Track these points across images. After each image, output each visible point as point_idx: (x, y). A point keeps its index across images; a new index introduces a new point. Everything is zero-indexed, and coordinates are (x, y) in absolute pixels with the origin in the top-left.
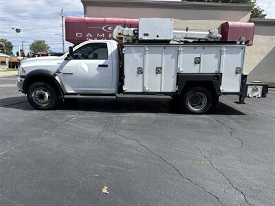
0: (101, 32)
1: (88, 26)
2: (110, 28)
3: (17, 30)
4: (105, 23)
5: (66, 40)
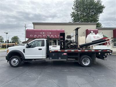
1: (35, 32)
3: (6, 33)
4: (42, 31)
5: (27, 38)
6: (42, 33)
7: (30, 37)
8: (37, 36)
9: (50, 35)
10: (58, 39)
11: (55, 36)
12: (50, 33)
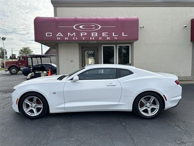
0: (72, 31)
1: (58, 25)
2: (81, 27)
5: (36, 40)
6: (78, 27)
8: (64, 37)
9: (100, 32)
10: (118, 45)
11: (113, 35)
12: (100, 27)
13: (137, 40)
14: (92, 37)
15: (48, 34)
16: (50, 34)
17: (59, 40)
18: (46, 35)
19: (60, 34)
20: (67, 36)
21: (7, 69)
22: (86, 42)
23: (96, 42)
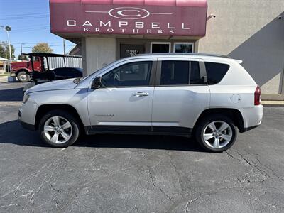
0: (106, 18)
1: (85, 9)
2: (119, 13)
3: (7, 28)
4: (112, 5)
5: (52, 32)
6: (114, 13)
7: (65, 29)
8: (94, 27)
9: (148, 22)
10: (175, 43)
11: (168, 27)
12: (149, 14)
13: (204, 35)
14: (136, 29)
15: (70, 23)
16: (73, 23)
17: (86, 32)
18: (68, 24)
19: (87, 23)
20: (98, 27)
21: (14, 75)
22: (127, 37)
23: (141, 37)
